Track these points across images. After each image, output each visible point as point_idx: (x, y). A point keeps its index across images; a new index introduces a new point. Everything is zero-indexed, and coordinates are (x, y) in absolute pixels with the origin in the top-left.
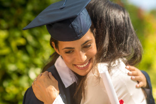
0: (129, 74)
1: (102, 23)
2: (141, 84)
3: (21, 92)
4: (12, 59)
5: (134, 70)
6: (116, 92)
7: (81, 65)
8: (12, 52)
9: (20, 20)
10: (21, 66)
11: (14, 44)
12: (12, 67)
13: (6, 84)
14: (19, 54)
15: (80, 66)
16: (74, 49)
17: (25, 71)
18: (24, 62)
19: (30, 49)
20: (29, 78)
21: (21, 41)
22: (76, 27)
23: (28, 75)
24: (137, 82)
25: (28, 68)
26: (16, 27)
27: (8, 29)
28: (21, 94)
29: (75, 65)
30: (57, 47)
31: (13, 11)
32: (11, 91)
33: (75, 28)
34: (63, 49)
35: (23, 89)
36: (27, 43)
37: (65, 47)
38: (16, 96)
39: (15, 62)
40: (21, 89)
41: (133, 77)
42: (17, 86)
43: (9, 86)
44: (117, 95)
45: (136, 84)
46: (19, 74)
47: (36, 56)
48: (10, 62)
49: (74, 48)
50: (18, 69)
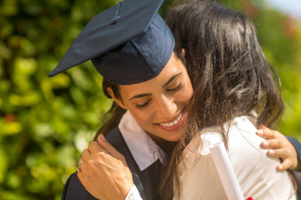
0: (262, 146)
1: (198, 46)
2: (287, 163)
3: (60, 176)
4: (44, 113)
5: (273, 137)
6: (241, 184)
7: (169, 122)
8: (43, 101)
9: (58, 40)
10: (61, 128)
11: (46, 85)
12: (42, 130)
13: (31, 161)
14: (57, 104)
15: (167, 125)
16: (151, 97)
17: (68, 137)
18: (66, 120)
19: (77, 95)
20: (76, 151)
21: (61, 80)
22: (147, 54)
23: (73, 144)
24: (279, 160)
25: (74, 131)
26: (51, 52)
27: (36, 57)
28: (60, 181)
29: (158, 124)
30: (118, 95)
31: (45, 22)
32: (41, 175)
33: (146, 56)
34: (130, 100)
35: (64, 170)
36: (72, 83)
37: (132, 95)
38: (51, 184)
39: (49, 120)
40: (60, 171)
41: (272, 151)
42: (53, 165)
43: (37, 165)
44: (242, 189)
45: (277, 163)
46: (57, 143)
47: (90, 108)
48: (40, 120)
49: (149, 95)
50: (55, 133)
